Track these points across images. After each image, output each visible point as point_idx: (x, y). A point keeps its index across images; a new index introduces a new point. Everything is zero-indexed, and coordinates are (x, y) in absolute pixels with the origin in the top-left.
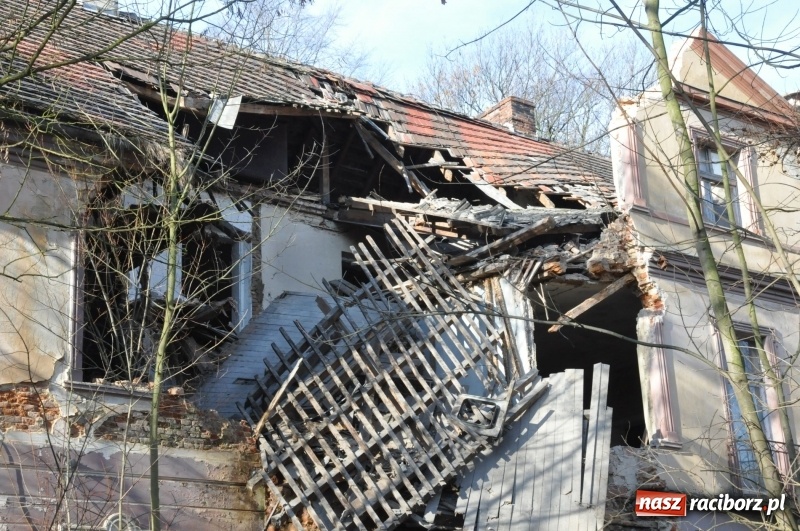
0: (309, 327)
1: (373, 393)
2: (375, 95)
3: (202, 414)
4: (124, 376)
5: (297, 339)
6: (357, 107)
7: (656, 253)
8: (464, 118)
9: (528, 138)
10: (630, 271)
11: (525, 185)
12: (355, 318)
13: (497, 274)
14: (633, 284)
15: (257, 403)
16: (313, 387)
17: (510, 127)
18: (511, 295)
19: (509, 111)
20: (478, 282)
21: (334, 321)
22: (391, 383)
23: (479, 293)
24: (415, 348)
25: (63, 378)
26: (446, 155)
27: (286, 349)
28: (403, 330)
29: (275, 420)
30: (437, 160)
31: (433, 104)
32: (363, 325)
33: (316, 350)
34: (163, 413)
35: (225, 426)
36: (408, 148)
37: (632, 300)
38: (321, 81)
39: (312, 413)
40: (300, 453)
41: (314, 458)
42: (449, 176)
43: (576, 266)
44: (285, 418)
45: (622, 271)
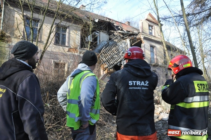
1: (112, 51)
2: (113, 20)
4: (85, 48)
5: (104, 45)
6: (111, 21)
7: (144, 37)
8: (122, 23)
9: (129, 26)
10: (141, 39)
11: (129, 30)
12: (111, 43)
13: (127, 38)
15: (100, 52)
16: (106, 50)
17: (127, 25)
18: (128, 41)
19: (127, 23)
20: (124, 39)
21: (108, 43)
22: (114, 50)
23: (124, 41)
24: (117, 46)
25: (78, 48)
27: (103, 46)
28: (115, 44)
29: (102, 53)
30: (119, 27)
31: (119, 21)
32: (111, 44)
33: (107, 45)
36: (116, 26)
37: (141, 42)
38: (107, 18)
39: (106, 53)
40: (104, 57)
41: (106, 57)
42: (121, 29)
43: (135, 38)
44: (103, 53)
45: (140, 39)
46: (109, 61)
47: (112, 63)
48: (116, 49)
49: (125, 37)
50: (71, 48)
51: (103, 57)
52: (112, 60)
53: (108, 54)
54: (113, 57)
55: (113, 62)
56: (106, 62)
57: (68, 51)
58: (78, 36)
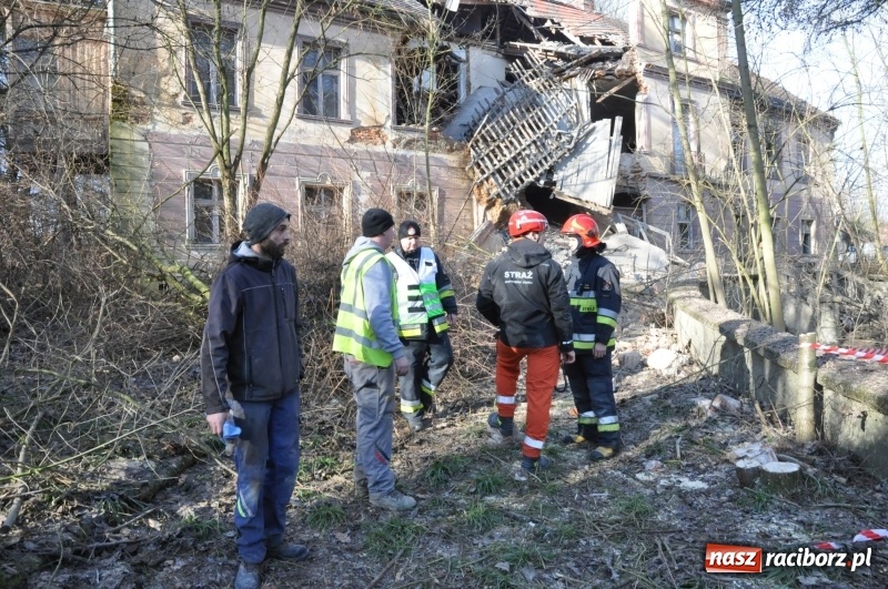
0: (491, 101)
1: (518, 129)
3: (446, 139)
4: (413, 123)
5: (486, 106)
7: (648, 66)
8: (562, 4)
9: (590, 13)
10: (634, 74)
11: (588, 35)
12: (511, 97)
13: (575, 76)
14: (635, 80)
15: (469, 134)
16: (493, 127)
17: (582, 7)
18: (580, 84)
19: (581, 1)
20: (566, 80)
21: (502, 98)
22: (526, 125)
23: (566, 85)
24: (537, 110)
25: (389, 123)
26: (553, 21)
27: (481, 111)
28: (532, 102)
29: (477, 141)
30: (548, 24)
32: (514, 100)
33: (495, 111)
34: (430, 138)
35: (456, 144)
36: (535, 18)
37: (634, 88)
39: (492, 138)
40: (488, 155)
41: (493, 157)
42: (555, 32)
43: (610, 72)
44: (481, 140)
45: (631, 74)
46: (506, 170)
47: (516, 178)
48: (531, 121)
49: (567, 72)
50: (360, 129)
51: (484, 156)
52: (516, 166)
53: (499, 143)
54: (520, 154)
55: (521, 174)
56: (493, 175)
57: (352, 140)
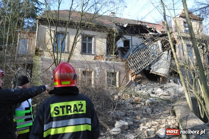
0: (135, 48)
1: (141, 55)
2: (145, 22)
3: (121, 58)
6: (143, 24)
7: (178, 36)
8: (156, 24)
13: (157, 40)
14: (175, 40)
16: (135, 55)
18: (159, 43)
19: (162, 23)
20: (155, 42)
21: (138, 47)
22: (144, 54)
23: (155, 43)
24: (147, 50)
25: (105, 55)
26: (154, 29)
30: (153, 29)
31: (152, 23)
32: (141, 47)
34: (117, 58)
35: (124, 59)
36: (149, 28)
38: (138, 22)
39: (134, 58)
40: (133, 62)
41: (134, 63)
42: (154, 31)
43: (167, 39)
44: (131, 58)
45: (173, 39)
46: (137, 66)
47: (139, 68)
48: (145, 53)
49: (155, 40)
50: (97, 56)
51: (131, 62)
52: (140, 64)
53: (136, 59)
54: (141, 61)
55: (141, 67)
56: (133, 67)
57: (95, 59)
58: (104, 43)
